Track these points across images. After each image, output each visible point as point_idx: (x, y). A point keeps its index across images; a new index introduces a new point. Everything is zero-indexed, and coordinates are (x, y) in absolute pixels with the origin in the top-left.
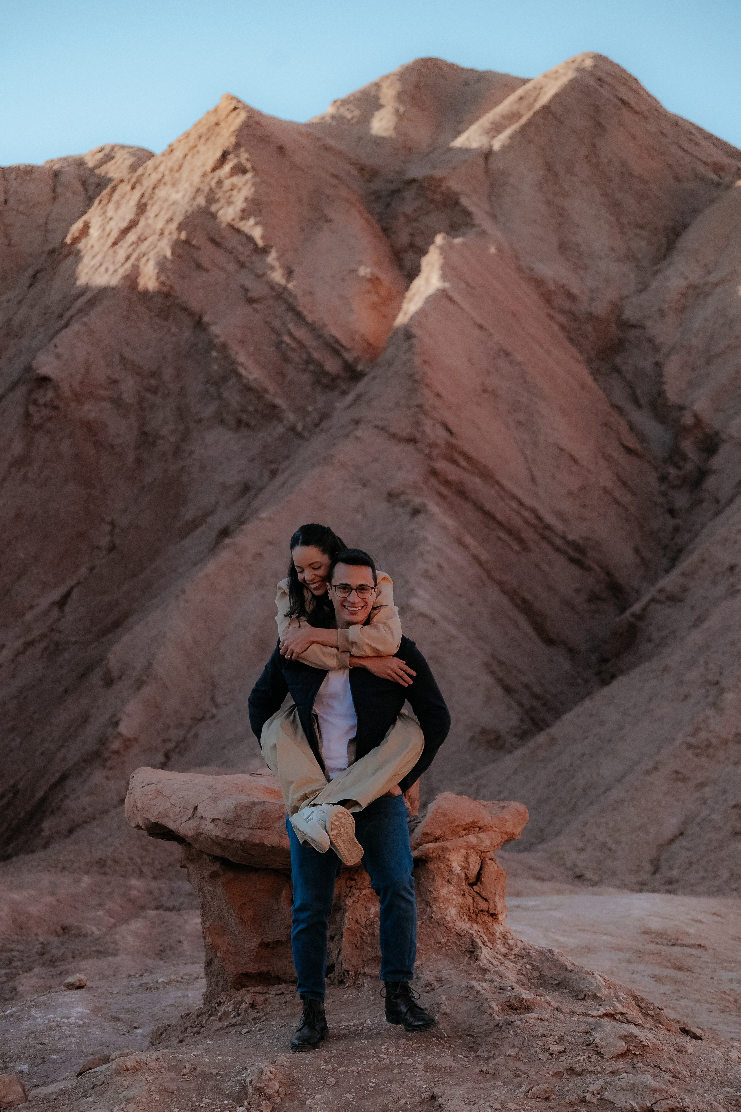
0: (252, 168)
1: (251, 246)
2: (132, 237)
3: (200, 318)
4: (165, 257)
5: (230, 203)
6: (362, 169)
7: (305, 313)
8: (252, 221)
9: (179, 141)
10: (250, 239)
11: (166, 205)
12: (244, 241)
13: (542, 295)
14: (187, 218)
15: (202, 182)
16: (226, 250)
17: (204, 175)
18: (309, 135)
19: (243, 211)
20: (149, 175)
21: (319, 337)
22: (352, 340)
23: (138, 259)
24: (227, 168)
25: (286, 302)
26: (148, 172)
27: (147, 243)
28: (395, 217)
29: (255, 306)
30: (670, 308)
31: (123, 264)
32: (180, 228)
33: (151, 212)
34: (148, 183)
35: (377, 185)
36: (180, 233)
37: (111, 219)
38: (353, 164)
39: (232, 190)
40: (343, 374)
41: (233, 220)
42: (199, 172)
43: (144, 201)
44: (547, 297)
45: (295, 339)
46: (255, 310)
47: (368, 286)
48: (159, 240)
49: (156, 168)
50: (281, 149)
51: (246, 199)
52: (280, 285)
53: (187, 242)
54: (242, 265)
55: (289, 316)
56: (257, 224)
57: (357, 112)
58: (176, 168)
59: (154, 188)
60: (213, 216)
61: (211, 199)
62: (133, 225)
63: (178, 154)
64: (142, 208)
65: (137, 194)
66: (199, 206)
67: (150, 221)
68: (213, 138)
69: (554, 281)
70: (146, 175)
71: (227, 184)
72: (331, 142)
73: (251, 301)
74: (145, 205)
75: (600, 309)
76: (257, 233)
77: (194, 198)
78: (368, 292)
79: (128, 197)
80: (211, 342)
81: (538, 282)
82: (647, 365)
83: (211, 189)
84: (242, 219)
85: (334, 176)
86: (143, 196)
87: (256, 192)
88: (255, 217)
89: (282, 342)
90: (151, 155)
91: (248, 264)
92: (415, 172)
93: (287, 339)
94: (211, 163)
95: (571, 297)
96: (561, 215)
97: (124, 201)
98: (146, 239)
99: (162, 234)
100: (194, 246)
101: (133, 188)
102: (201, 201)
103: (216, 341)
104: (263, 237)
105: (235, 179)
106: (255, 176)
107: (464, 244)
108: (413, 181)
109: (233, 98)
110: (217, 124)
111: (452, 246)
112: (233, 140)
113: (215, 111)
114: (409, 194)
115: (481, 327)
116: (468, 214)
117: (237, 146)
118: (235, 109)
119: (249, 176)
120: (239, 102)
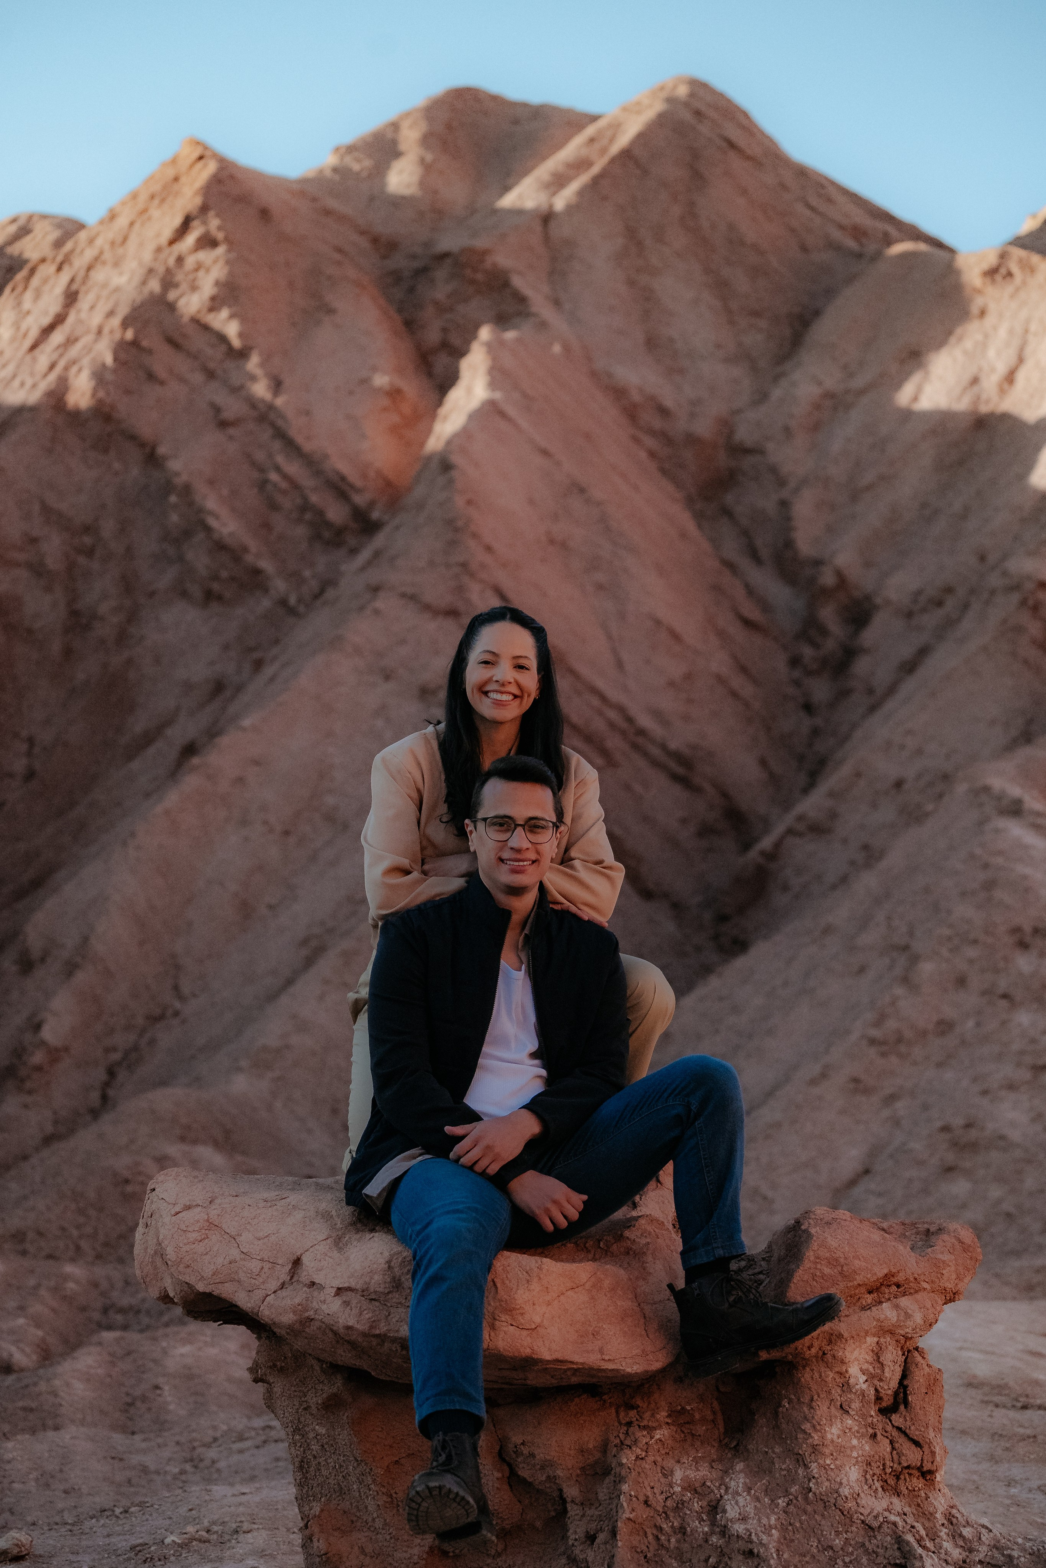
0: (226, 239)
1: (224, 347)
2: (58, 338)
3: (153, 449)
4: (104, 365)
5: (195, 288)
6: (375, 240)
7: (300, 440)
8: (225, 313)
9: (123, 203)
10: (223, 339)
11: (105, 292)
12: (215, 341)
13: (624, 409)
14: (137, 308)
15: (156, 259)
16: (189, 354)
17: (159, 250)
18: (302, 194)
19: (213, 298)
20: (82, 251)
21: (319, 473)
22: (365, 476)
23: (66, 369)
24: (190, 239)
25: (272, 425)
26: (80, 248)
27: (79, 345)
28: (421, 306)
29: (230, 431)
30: (800, 425)
31: (45, 376)
32: (126, 324)
33: (84, 302)
34: (79, 263)
35: (398, 262)
36: (125, 331)
37: (29, 312)
38: (363, 233)
39: (197, 270)
40: (352, 525)
41: (199, 312)
42: (151, 246)
43: (75, 287)
44: (631, 413)
45: (285, 476)
46: (230, 437)
47: (386, 401)
48: (95, 342)
49: (91, 241)
50: (265, 214)
51: (218, 282)
52: (264, 400)
53: (135, 344)
54: (211, 375)
55: (277, 445)
56: (232, 317)
57: (368, 163)
58: (119, 240)
59: (89, 270)
60: (172, 307)
61: (168, 283)
62: (59, 320)
63: (122, 221)
64: (71, 297)
65: (65, 278)
66: (152, 294)
67: (83, 316)
68: (170, 199)
69: (640, 390)
70: (78, 250)
71: (191, 261)
72: (332, 203)
73: (224, 424)
74: (77, 292)
75: (704, 428)
76: (232, 330)
77: (145, 282)
78: (387, 409)
79: (51, 282)
80: (168, 482)
81: (618, 392)
82: (769, 505)
83: (168, 270)
84: (211, 310)
85: (339, 250)
86: (73, 280)
87: (230, 272)
88: (230, 307)
89: (267, 481)
90: (82, 226)
91: (219, 373)
92: (448, 242)
93: (274, 477)
94: (167, 233)
95: (663, 411)
96: (647, 299)
97: (47, 288)
98: (77, 339)
99: (100, 332)
100: (145, 349)
101: (59, 269)
102: (155, 286)
103: (176, 480)
104: (241, 336)
105: (202, 255)
106: (229, 251)
107: (519, 340)
108: (445, 255)
109: (198, 143)
110: (176, 179)
111: (502, 343)
112: (198, 201)
113: (174, 161)
114: (441, 274)
115: (545, 453)
116: (522, 300)
117: (204, 209)
118: (201, 158)
119: (221, 250)
120: (206, 148)
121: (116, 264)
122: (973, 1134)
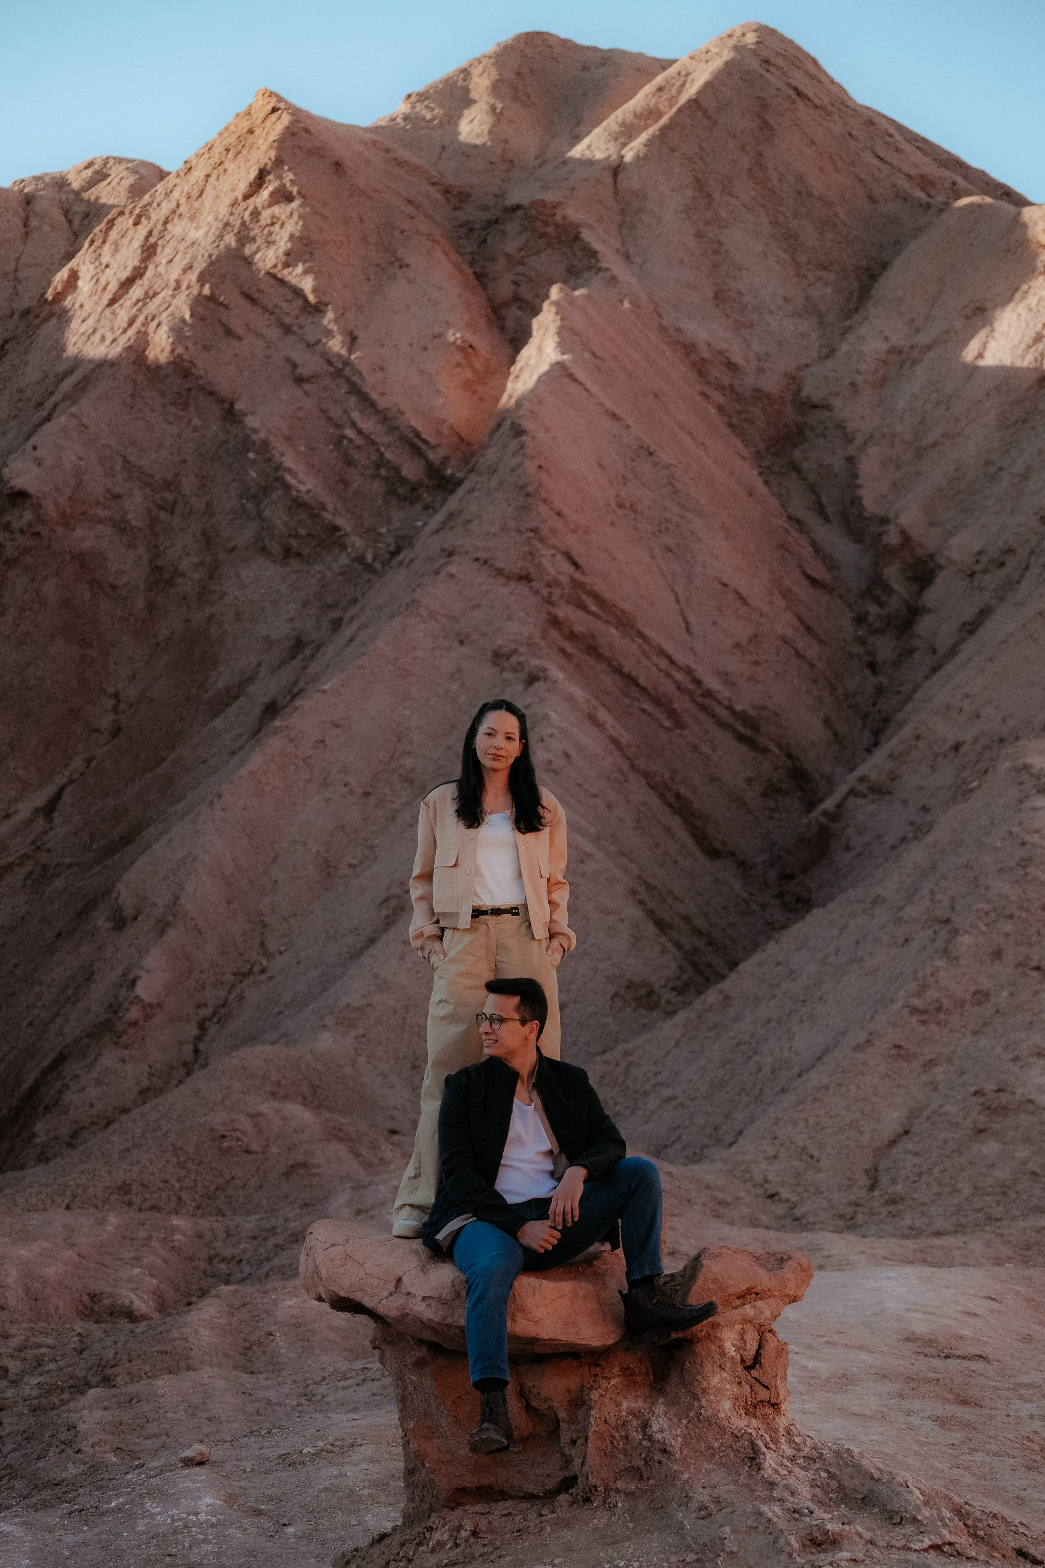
0: (299, 193)
1: (300, 302)
2: (136, 292)
3: (232, 405)
4: (183, 320)
5: (270, 243)
6: (448, 191)
7: (374, 396)
8: (300, 268)
9: (199, 156)
10: (298, 293)
11: (182, 247)
12: (290, 296)
13: (694, 364)
14: (211, 264)
15: (232, 214)
16: (265, 309)
17: (235, 203)
18: (375, 143)
19: (287, 254)
20: (159, 205)
21: (393, 429)
22: (439, 433)
23: (145, 324)
24: (265, 194)
25: (348, 381)
26: (158, 200)
27: (157, 300)
28: (493, 259)
29: (306, 387)
30: (865, 381)
31: (125, 331)
32: (202, 279)
33: (162, 257)
34: (157, 215)
35: (469, 213)
36: (202, 286)
37: (107, 266)
38: (435, 184)
39: (273, 224)
40: (426, 481)
41: (275, 266)
42: (227, 201)
43: (152, 240)
44: (700, 368)
45: (360, 432)
46: (306, 393)
47: (459, 357)
48: (173, 296)
49: (167, 194)
50: (338, 166)
51: (292, 236)
52: (340, 356)
53: (212, 298)
54: (287, 330)
55: (353, 400)
56: (306, 272)
57: (439, 111)
58: (195, 194)
59: (166, 223)
60: (248, 261)
61: (244, 238)
62: (138, 274)
63: (198, 174)
64: (149, 251)
65: (142, 231)
66: (228, 247)
67: (161, 269)
68: (244, 152)
69: (709, 345)
70: (155, 205)
71: (266, 216)
72: (406, 154)
73: (300, 380)
74: (154, 246)
75: (772, 383)
76: (307, 284)
77: (221, 237)
78: (458, 365)
79: (130, 235)
80: (247, 438)
81: (688, 348)
82: (836, 461)
83: (244, 223)
84: (286, 265)
85: (411, 202)
86: (150, 233)
87: (304, 226)
88: (305, 262)
89: (343, 437)
90: (162, 175)
91: (295, 328)
92: (520, 194)
93: (349, 433)
94: (243, 187)
95: (732, 367)
96: (716, 252)
97: (125, 241)
98: (155, 294)
99: (177, 287)
100: (221, 304)
101: (136, 224)
102: (231, 240)
103: (254, 437)
104: (315, 290)
105: (276, 210)
106: (302, 205)
107: (588, 298)
108: (518, 207)
109: (272, 94)
110: (251, 132)
111: (571, 301)
112: (273, 154)
113: (248, 113)
114: (512, 227)
115: (614, 416)
116: (593, 254)
117: (279, 162)
118: (274, 110)
119: (295, 204)
120: (280, 99)
121: (192, 218)
122: (1004, 1098)
